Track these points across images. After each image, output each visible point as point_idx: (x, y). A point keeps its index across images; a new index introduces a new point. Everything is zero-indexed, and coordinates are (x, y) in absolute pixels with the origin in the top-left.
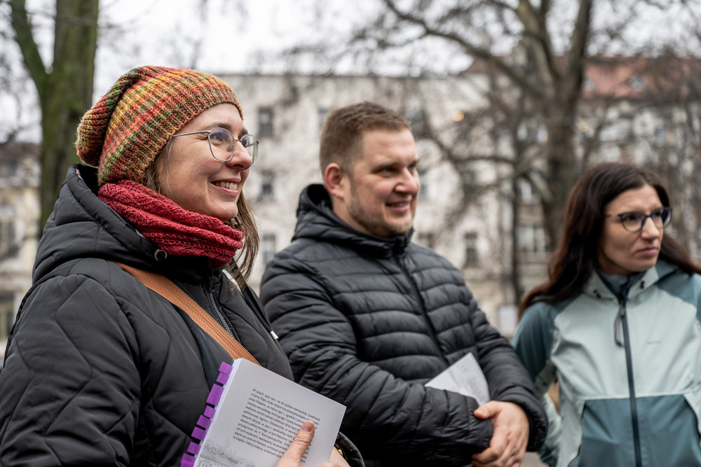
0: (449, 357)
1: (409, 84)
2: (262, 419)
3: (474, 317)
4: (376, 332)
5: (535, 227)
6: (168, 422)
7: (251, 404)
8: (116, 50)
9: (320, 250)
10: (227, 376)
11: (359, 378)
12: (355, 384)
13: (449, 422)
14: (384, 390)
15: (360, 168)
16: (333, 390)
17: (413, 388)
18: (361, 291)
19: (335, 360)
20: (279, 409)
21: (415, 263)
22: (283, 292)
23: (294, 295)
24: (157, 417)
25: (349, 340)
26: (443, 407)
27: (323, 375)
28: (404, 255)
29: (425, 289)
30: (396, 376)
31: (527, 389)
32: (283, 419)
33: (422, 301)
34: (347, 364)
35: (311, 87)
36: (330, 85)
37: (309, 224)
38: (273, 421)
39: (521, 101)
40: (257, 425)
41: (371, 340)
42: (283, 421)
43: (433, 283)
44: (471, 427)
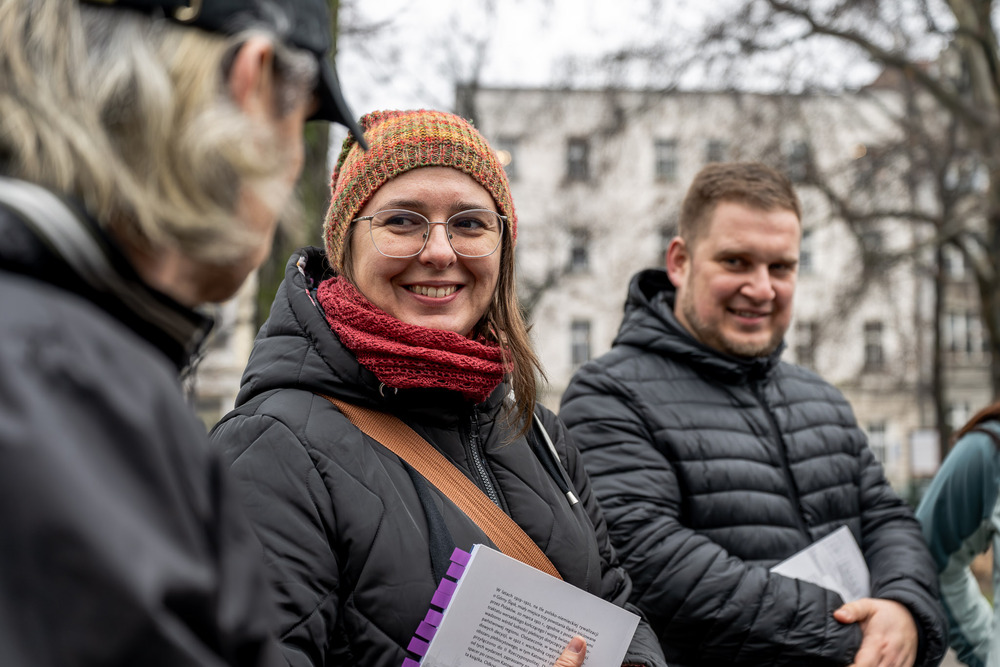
0: (814, 531)
1: (786, 103)
2: (509, 631)
3: (866, 474)
4: (709, 488)
5: (968, 316)
6: (372, 627)
7: (492, 609)
8: (366, 55)
9: (646, 365)
10: (462, 566)
11: (676, 551)
12: (670, 558)
13: (797, 624)
14: (710, 571)
15: (703, 249)
16: (639, 564)
17: (751, 572)
18: (694, 427)
19: (646, 522)
20: (535, 617)
21: (781, 392)
22: (586, 420)
23: (600, 425)
24: (358, 619)
25: (669, 496)
26: (791, 602)
27: (628, 541)
28: (765, 381)
29: (791, 431)
30: (731, 553)
31: (920, 584)
32: (541, 631)
33: (783, 447)
34: (662, 529)
35: (643, 109)
36: (671, 106)
37: (636, 327)
38: (526, 635)
39: (951, 131)
40: (502, 638)
41: (701, 498)
42: (541, 635)
43: (804, 423)
44: (829, 634)
